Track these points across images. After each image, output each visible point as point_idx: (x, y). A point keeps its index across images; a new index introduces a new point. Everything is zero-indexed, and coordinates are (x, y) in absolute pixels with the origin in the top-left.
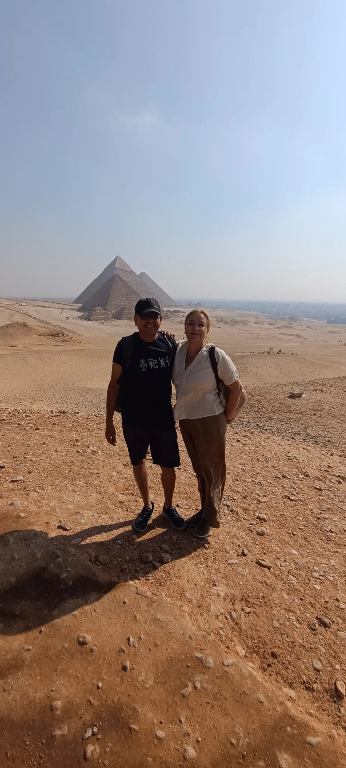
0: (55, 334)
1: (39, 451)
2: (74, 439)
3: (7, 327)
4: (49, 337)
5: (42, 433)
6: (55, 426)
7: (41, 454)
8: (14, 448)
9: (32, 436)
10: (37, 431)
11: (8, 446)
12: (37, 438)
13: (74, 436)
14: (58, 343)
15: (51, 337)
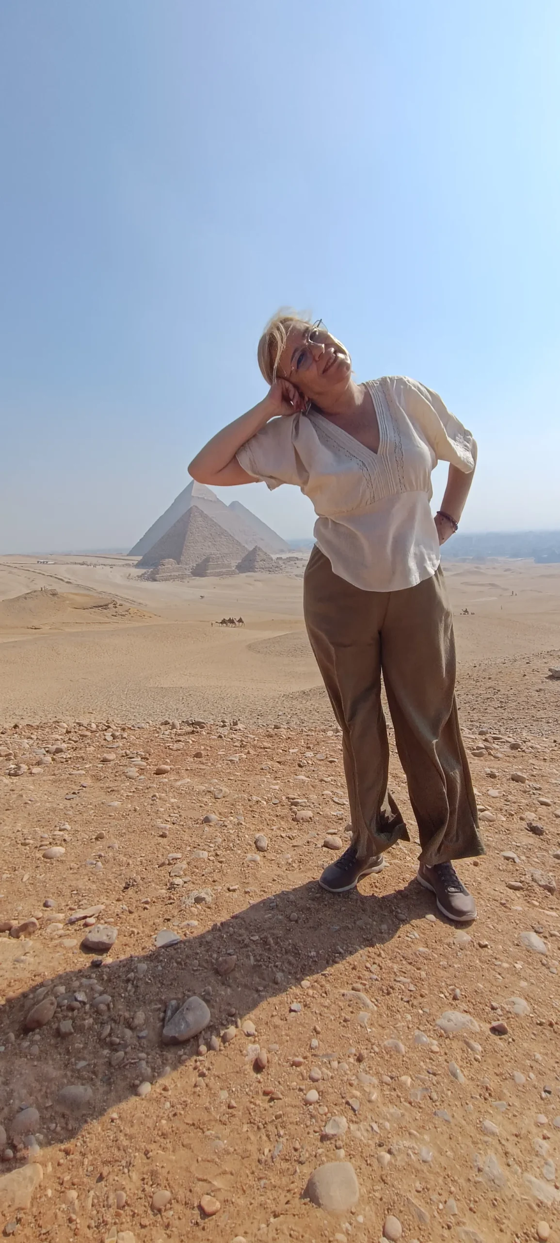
0: (103, 604)
1: (206, 853)
2: (284, 798)
3: (26, 598)
4: (93, 610)
5: (183, 785)
6: (203, 760)
7: (219, 865)
8: (117, 846)
9: (157, 794)
10: (164, 778)
11: (97, 839)
12: (173, 800)
13: (277, 787)
14: (106, 620)
15: (96, 610)
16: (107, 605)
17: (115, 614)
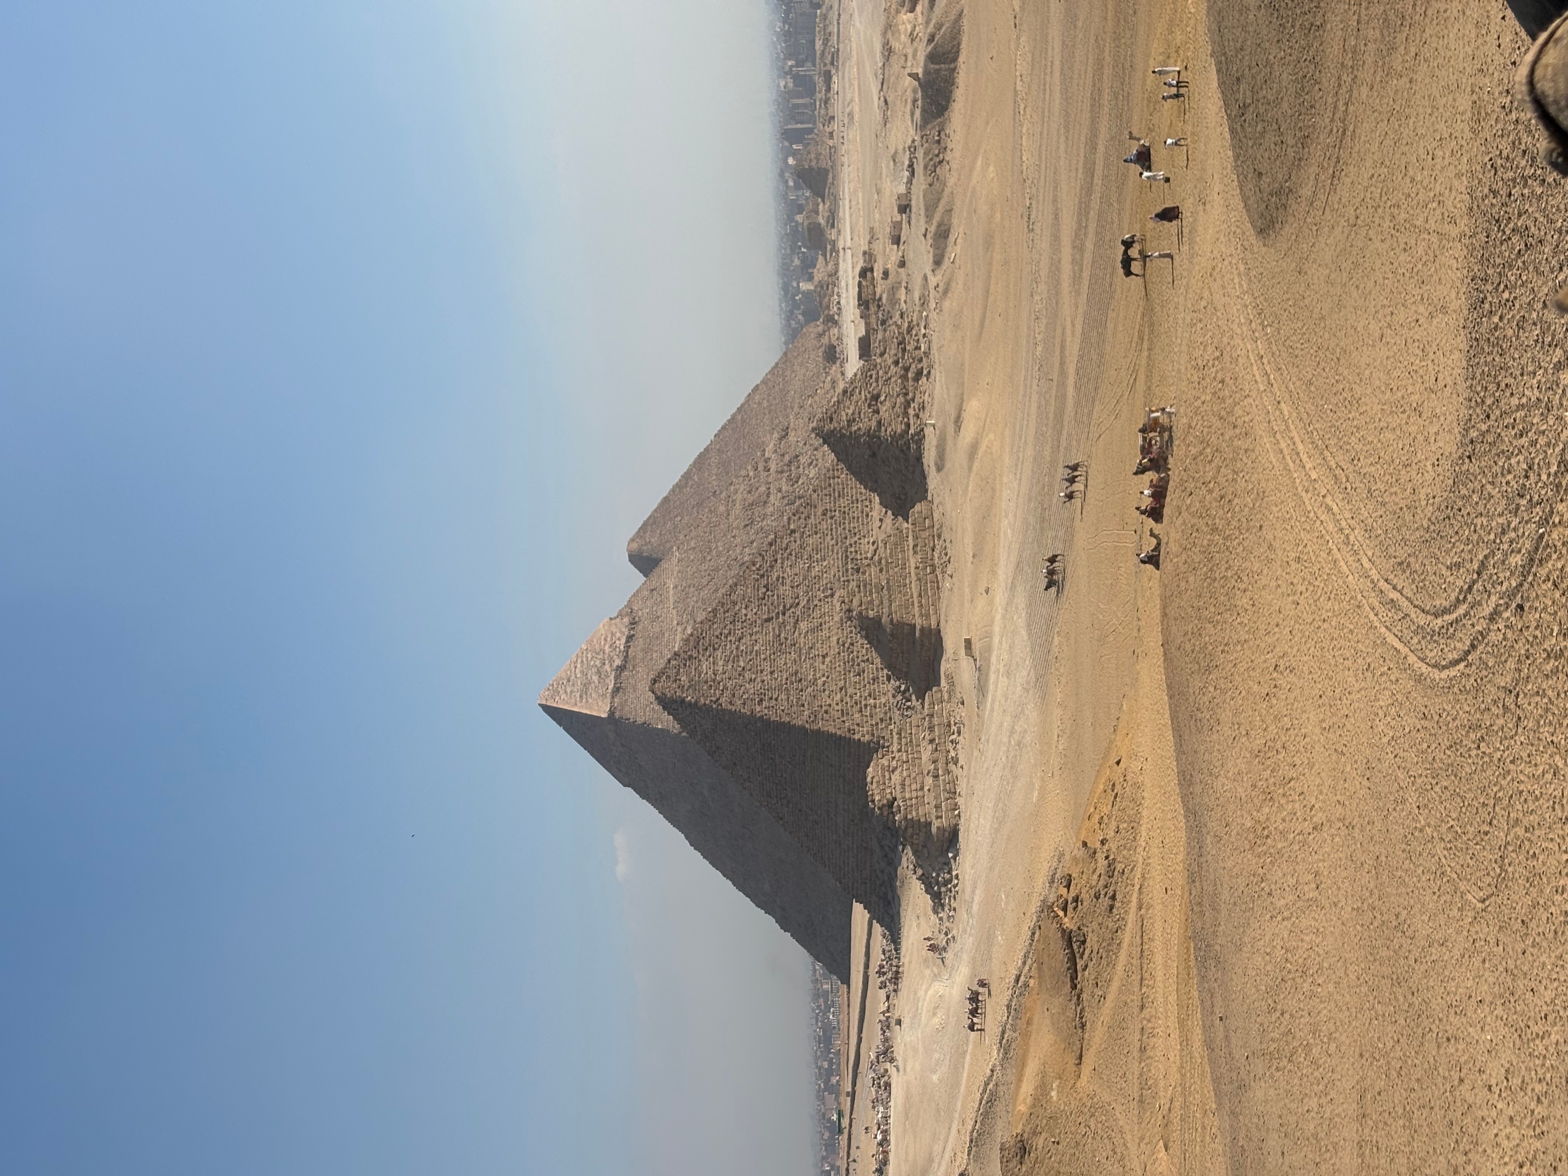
14: (1127, 936)
15: (1086, 977)
16: (1068, 937)
17: (1105, 902)
